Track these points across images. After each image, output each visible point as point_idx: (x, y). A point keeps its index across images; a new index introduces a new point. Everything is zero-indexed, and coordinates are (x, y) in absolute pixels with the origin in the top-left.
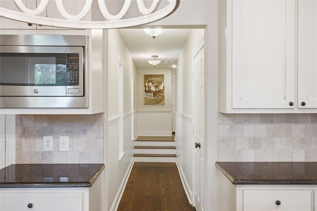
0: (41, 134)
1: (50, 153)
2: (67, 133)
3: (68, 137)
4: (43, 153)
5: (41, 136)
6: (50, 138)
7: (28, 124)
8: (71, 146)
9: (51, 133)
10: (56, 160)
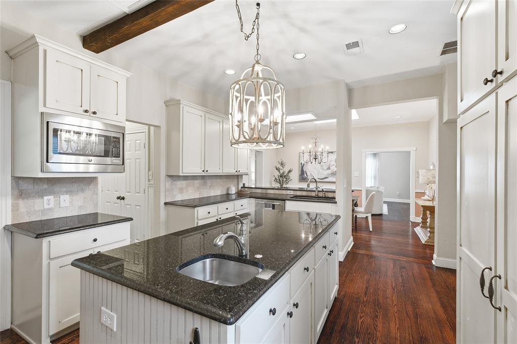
0: (42, 194)
1: (51, 209)
2: (67, 192)
3: (68, 196)
4: (43, 211)
5: (41, 197)
6: (51, 197)
7: (25, 186)
8: (71, 202)
9: (50, 193)
10: (56, 215)
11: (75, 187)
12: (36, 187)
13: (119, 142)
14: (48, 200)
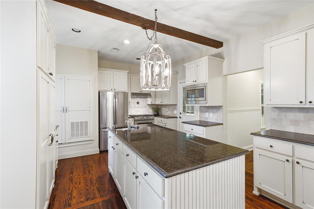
0: (206, 112)
1: (207, 118)
2: (212, 112)
3: (212, 114)
4: (206, 118)
5: (205, 112)
6: (208, 113)
7: (202, 109)
8: (213, 116)
9: (207, 112)
10: (209, 121)
11: (214, 110)
12: (204, 109)
13: (204, 90)
14: (207, 114)
